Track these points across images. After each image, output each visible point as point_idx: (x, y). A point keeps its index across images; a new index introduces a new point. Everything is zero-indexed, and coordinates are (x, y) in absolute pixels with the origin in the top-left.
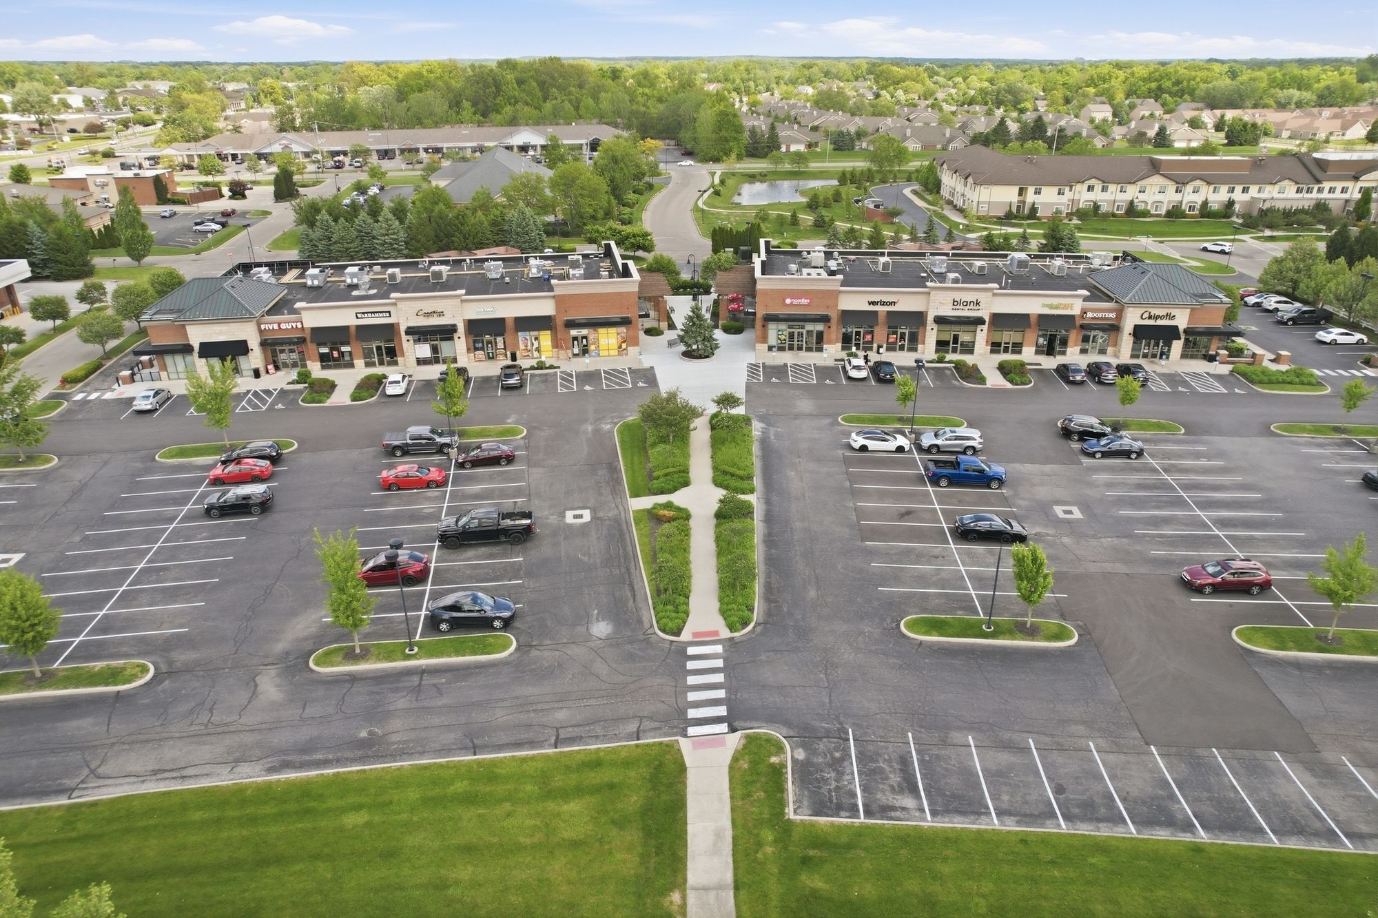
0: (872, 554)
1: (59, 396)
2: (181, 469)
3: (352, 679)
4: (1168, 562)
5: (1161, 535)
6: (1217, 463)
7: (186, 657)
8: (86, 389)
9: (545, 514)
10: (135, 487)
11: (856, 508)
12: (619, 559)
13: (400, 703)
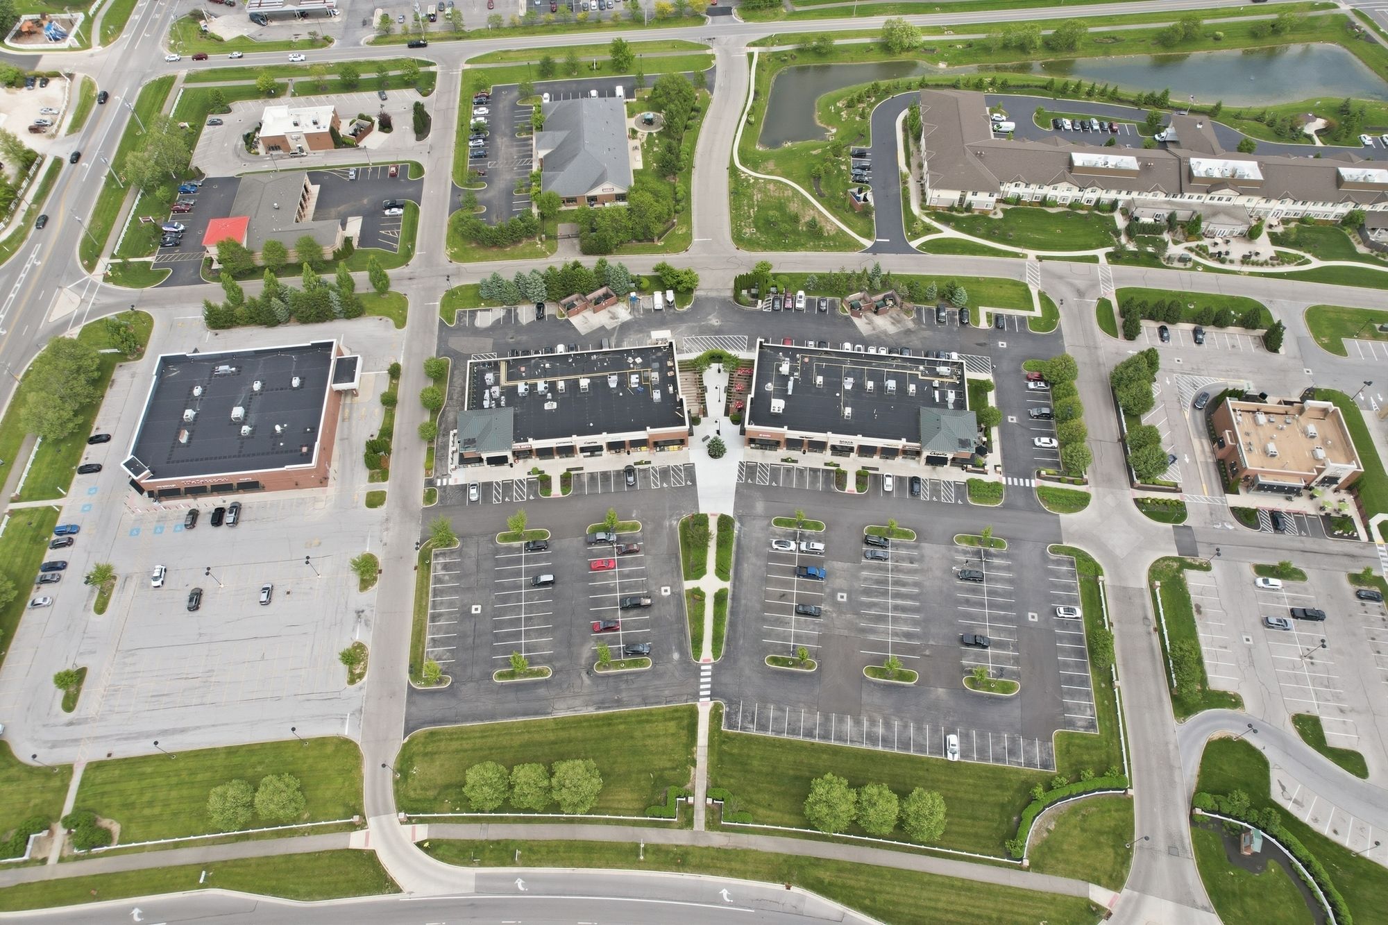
0: (765, 620)
1: (430, 483)
2: (510, 550)
3: (608, 676)
4: (863, 630)
5: (869, 614)
6: (915, 565)
7: (558, 665)
8: (438, 474)
9: (653, 588)
10: (498, 562)
11: (766, 592)
12: (680, 619)
13: (623, 686)
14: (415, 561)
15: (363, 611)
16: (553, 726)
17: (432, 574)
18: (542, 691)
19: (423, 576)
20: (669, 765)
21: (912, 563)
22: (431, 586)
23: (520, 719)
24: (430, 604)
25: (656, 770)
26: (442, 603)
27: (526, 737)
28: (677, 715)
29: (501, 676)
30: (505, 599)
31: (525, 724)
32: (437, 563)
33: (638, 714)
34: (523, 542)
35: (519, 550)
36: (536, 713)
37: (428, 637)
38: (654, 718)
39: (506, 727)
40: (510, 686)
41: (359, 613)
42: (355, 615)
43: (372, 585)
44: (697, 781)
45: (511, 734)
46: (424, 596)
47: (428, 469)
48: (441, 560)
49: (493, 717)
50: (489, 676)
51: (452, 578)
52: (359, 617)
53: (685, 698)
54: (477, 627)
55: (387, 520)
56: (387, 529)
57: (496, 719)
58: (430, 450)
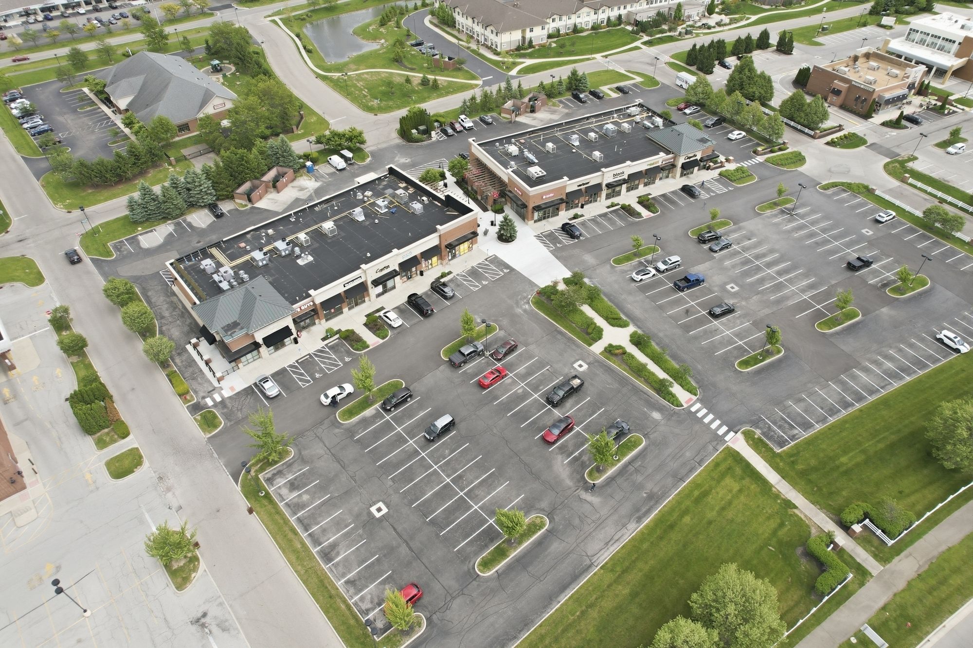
0: (696, 338)
1: (195, 408)
2: (365, 422)
3: (612, 479)
4: (778, 302)
5: (767, 288)
6: (754, 240)
7: (544, 504)
8: (201, 394)
9: (566, 370)
10: (363, 443)
11: (670, 317)
12: (623, 381)
13: (639, 478)
14: (244, 503)
15: (205, 615)
16: (609, 577)
17: (281, 505)
18: (556, 547)
19: (270, 514)
20: (773, 524)
21: (750, 239)
22: (293, 520)
23: (564, 598)
24: (308, 542)
25: (770, 539)
26: (324, 531)
27: (594, 613)
28: (723, 467)
29: (486, 564)
30: (408, 476)
31: (576, 599)
32: (279, 489)
33: (686, 495)
34: (377, 406)
35: (377, 416)
36: (575, 578)
37: (340, 584)
38: (706, 487)
39: (553, 622)
40: (510, 568)
41: (200, 622)
42: (194, 628)
43: (195, 569)
44: (815, 520)
45: (570, 626)
46: (291, 535)
47: (182, 395)
48: (281, 482)
49: (526, 623)
50: (472, 576)
51: (313, 494)
52: (203, 626)
53: (711, 448)
54: (399, 529)
55: (160, 478)
56: (169, 489)
57: (532, 622)
58: (171, 377)
